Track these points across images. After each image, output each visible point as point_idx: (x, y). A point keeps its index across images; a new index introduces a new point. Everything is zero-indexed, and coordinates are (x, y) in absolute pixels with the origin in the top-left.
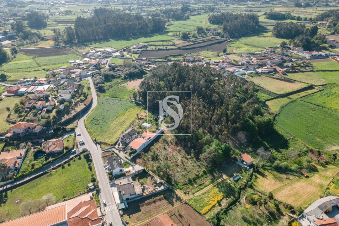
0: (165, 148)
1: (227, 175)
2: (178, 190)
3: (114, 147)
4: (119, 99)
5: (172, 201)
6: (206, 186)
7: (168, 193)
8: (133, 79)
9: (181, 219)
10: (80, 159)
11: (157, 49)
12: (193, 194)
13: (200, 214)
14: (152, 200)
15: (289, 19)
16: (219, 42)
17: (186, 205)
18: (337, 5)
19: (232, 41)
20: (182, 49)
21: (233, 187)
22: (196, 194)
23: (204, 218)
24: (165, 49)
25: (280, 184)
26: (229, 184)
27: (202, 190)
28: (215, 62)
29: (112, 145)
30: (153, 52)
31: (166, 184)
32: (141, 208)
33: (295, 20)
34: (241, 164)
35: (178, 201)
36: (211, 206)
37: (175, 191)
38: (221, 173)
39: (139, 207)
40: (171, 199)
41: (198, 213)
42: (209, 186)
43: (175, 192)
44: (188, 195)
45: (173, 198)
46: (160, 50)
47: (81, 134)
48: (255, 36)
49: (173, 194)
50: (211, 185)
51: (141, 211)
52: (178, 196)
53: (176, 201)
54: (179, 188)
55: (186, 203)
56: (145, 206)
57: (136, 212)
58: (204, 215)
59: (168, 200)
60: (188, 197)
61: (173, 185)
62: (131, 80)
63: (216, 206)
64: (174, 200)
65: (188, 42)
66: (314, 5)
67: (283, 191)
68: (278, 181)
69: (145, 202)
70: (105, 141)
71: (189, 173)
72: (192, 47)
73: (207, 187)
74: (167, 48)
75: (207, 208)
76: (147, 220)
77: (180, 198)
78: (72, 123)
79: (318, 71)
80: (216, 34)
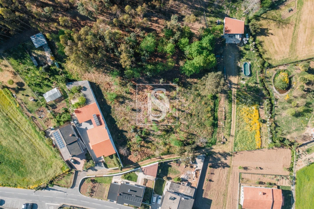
0: (132, 109)
1: (235, 75)
2: (214, 147)
5: (222, 163)
6: (231, 113)
7: (211, 160)
9: (248, 171)
12: (230, 135)
21: (255, 87)
23: (264, 150)
25: (289, 30)
27: (232, 122)
31: (195, 153)
32: (208, 198)
35: (227, 158)
36: (258, 132)
37: (213, 150)
38: (227, 78)
39: (205, 199)
40: (219, 162)
42: (233, 109)
44: (228, 142)
45: (219, 159)
49: (214, 156)
50: (233, 106)
51: (212, 200)
52: (221, 152)
53: (226, 159)
54: (212, 144)
56: (209, 192)
58: (261, 147)
59: (219, 167)
60: (230, 144)
63: (261, 126)
64: (223, 160)
67: (300, 40)
68: (284, 26)
69: (203, 190)
71: (200, 116)
73: (233, 112)
75: (257, 137)
77: (225, 153)
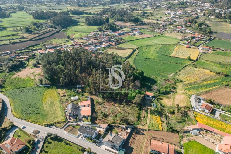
0: (104, 107)
1: (149, 106)
3: (68, 122)
4: (26, 88)
5: (142, 133)
7: (135, 130)
8: (19, 70)
10: (50, 143)
11: (12, 43)
12: (146, 123)
13: (160, 131)
14: (132, 139)
15: (84, 14)
16: (56, 32)
17: (150, 131)
18: (100, 5)
19: (64, 30)
20: (34, 40)
21: (158, 111)
22: (148, 122)
24: (19, 42)
25: (171, 100)
26: (155, 110)
28: (71, 46)
29: (65, 121)
30: (9, 46)
32: (132, 147)
33: (88, 14)
34: (149, 98)
36: (160, 124)
38: (146, 106)
39: (130, 147)
40: (140, 132)
41: (159, 131)
43: (137, 128)
46: (14, 43)
47: (26, 126)
48: (75, 26)
50: (148, 115)
51: (134, 148)
52: (141, 128)
53: (144, 132)
54: (137, 125)
55: (149, 130)
56: (133, 144)
57: (132, 150)
58: (162, 130)
59: (140, 134)
60: (146, 126)
61: (133, 125)
62: (17, 71)
63: (162, 123)
65: (33, 34)
66: (88, 5)
68: (169, 99)
69: (129, 142)
70: (56, 121)
72: (41, 38)
74: (20, 41)
75: (160, 126)
76: (142, 150)
77: (143, 129)
78: (3, 122)
79: (128, 41)
80: (50, 27)
